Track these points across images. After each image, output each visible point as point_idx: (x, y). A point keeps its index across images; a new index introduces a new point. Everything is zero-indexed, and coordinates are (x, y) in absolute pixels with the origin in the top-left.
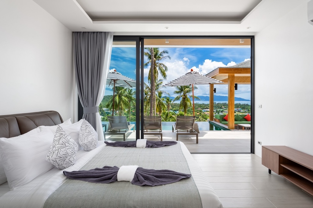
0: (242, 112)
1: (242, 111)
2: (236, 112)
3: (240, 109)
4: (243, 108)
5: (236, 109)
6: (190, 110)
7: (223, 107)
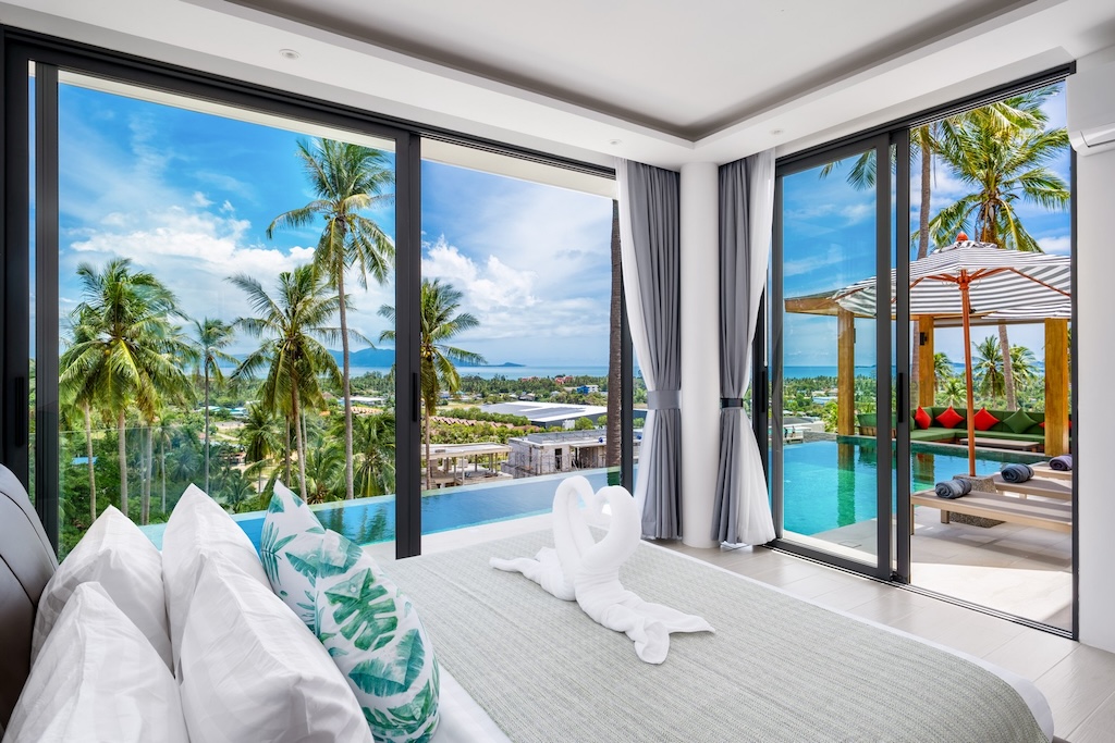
4: (468, 389)
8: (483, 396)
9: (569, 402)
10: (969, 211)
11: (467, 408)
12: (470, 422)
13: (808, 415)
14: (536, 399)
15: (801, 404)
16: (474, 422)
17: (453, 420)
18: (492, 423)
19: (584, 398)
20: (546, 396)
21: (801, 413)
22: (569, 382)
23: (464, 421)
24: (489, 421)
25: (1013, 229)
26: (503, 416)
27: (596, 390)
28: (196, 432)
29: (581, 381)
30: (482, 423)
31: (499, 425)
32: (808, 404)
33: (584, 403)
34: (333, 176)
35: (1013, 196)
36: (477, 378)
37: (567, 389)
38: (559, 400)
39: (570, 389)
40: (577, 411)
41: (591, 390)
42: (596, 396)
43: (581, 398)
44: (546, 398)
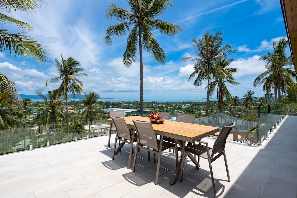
0: (99, 108)
2: (94, 109)
3: (96, 106)
8: (103, 107)
9: (125, 108)
12: (100, 114)
13: (181, 111)
14: (117, 108)
15: (179, 108)
18: (105, 114)
19: (129, 107)
21: (179, 110)
22: (125, 103)
23: (98, 114)
27: (132, 105)
29: (128, 103)
30: (103, 114)
31: (107, 114)
32: (181, 108)
34: (64, 69)
35: (225, 81)
36: (102, 102)
37: (124, 105)
38: (122, 108)
39: (125, 105)
40: (127, 111)
41: (130, 105)
42: (132, 107)
43: (128, 107)
44: (119, 107)
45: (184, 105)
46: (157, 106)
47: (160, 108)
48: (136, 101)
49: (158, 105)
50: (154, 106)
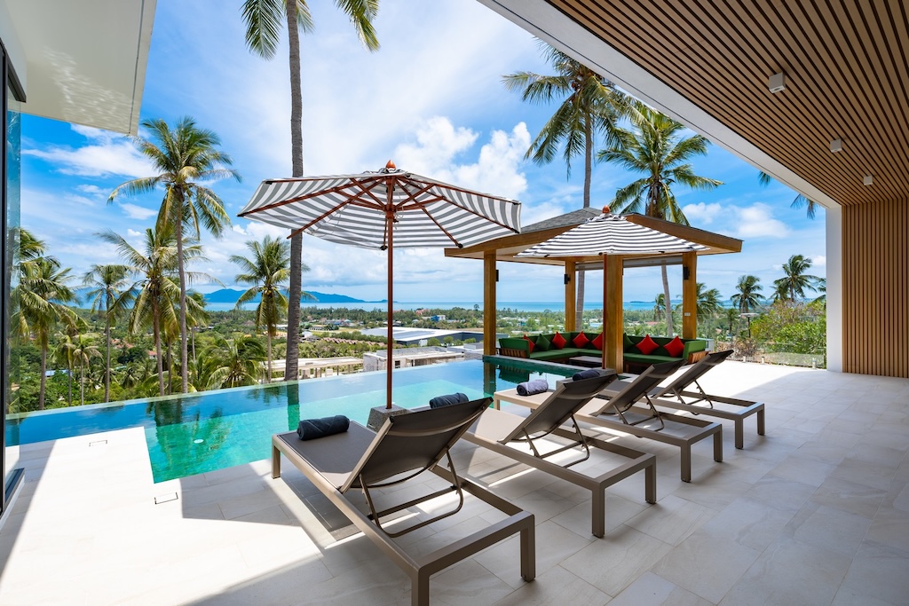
0: (352, 328)
1: (352, 325)
2: (340, 328)
3: (347, 320)
4: (354, 318)
5: (339, 321)
6: (223, 326)
7: (309, 317)
8: (364, 323)
9: (426, 327)
10: (642, 191)
11: (351, 332)
12: (353, 342)
14: (402, 325)
16: (356, 341)
17: (341, 340)
18: (368, 342)
19: (435, 324)
20: (409, 323)
22: (426, 314)
23: (349, 341)
24: (367, 340)
25: (669, 204)
26: (377, 337)
27: (444, 319)
28: (147, 351)
29: (435, 312)
30: (361, 342)
31: (373, 343)
33: (435, 328)
35: (670, 180)
36: (361, 311)
37: (424, 318)
38: (418, 326)
39: (426, 318)
40: (430, 333)
41: (440, 319)
42: (444, 322)
43: (433, 325)
44: (409, 324)
45: (597, 320)
46: (517, 321)
47: (526, 327)
48: (458, 309)
49: (520, 320)
50: (509, 321)
